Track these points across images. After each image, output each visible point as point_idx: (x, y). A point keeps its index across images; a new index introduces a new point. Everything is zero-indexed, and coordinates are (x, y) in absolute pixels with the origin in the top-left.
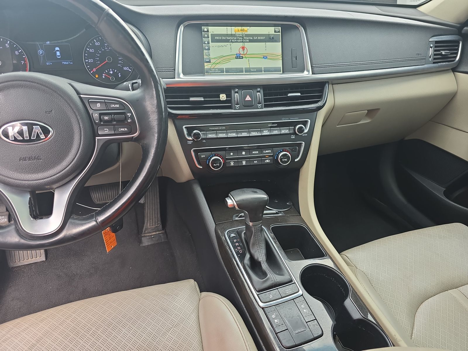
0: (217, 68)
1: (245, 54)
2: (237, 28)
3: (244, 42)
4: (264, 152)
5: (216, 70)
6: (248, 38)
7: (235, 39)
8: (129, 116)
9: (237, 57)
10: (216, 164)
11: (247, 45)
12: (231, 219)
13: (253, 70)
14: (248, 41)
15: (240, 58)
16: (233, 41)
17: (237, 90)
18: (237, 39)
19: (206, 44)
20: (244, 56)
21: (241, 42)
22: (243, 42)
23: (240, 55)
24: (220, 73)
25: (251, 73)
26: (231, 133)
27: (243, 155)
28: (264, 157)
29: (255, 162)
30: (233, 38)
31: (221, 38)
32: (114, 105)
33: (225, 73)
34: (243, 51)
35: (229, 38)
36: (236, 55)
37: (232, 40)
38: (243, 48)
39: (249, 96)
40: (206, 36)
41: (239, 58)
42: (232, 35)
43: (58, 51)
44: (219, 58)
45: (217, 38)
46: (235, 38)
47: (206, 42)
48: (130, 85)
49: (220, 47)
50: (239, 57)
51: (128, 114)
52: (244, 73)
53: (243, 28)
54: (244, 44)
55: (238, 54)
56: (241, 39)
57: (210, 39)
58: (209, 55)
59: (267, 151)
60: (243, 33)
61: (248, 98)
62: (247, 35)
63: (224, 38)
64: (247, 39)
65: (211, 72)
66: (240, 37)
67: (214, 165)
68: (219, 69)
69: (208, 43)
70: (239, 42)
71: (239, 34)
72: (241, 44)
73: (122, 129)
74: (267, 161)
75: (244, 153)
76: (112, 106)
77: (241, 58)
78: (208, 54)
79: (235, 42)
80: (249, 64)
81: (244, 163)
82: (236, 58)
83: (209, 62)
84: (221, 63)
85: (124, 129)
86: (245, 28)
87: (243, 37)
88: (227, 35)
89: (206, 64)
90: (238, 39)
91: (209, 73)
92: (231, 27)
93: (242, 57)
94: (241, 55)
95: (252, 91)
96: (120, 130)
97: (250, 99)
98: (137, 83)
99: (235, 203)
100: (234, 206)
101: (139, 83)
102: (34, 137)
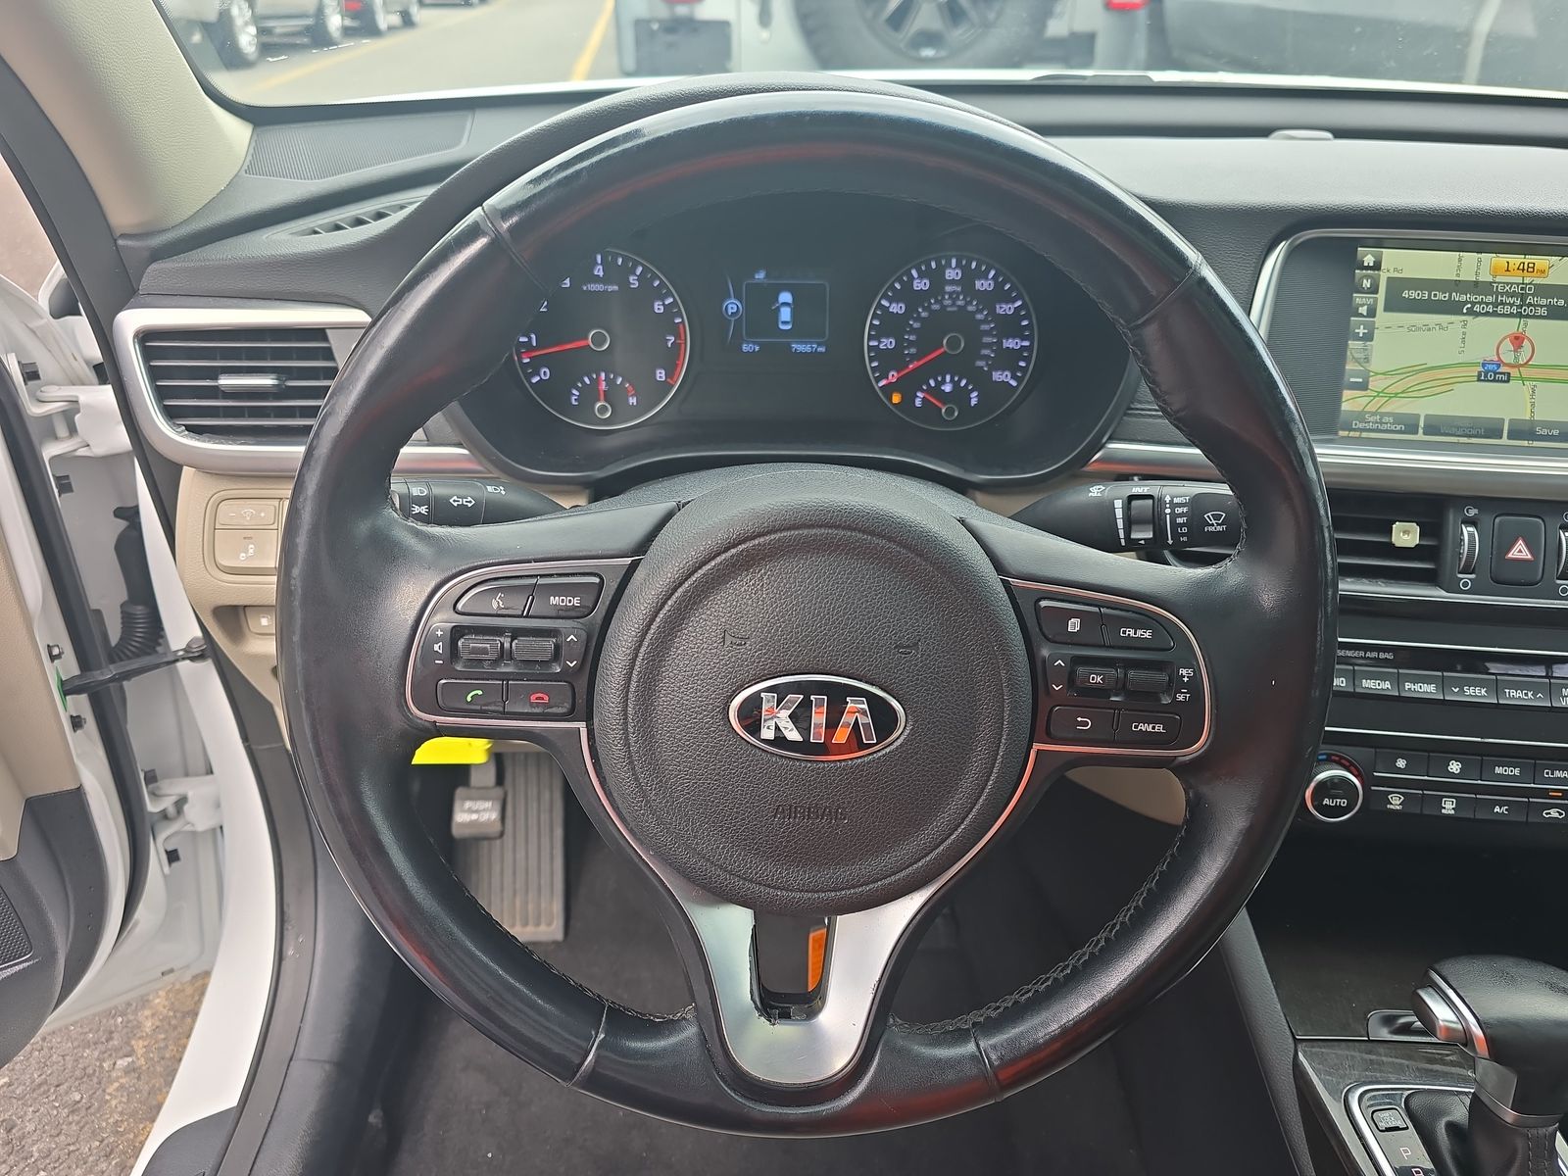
0: (1388, 414)
1: (1522, 365)
2: (1502, 260)
3: (1528, 316)
4: (1547, 773)
5: (1386, 419)
6: (1544, 302)
7: (1487, 304)
8: (1186, 679)
9: (1486, 376)
10: (1333, 797)
11: (1536, 329)
12: (1364, 1033)
13: (1545, 432)
14: (1543, 311)
15: (1498, 381)
16: (1477, 308)
17: (1473, 512)
18: (1496, 305)
19: (1363, 316)
20: (1514, 372)
21: (1511, 315)
22: (1520, 315)
23: (1499, 366)
24: (1400, 432)
25: (1536, 444)
26: (1416, 680)
27: (1453, 775)
28: (1544, 793)
29: (1497, 809)
30: (1479, 299)
31: (1430, 295)
32: (1132, 631)
33: (1420, 436)
34: (1516, 351)
35: (1463, 298)
36: (1484, 365)
37: (1473, 307)
38: (1517, 338)
39: (1524, 541)
40: (1367, 284)
41: (1494, 381)
42: (1476, 286)
43: (785, 304)
44: (1405, 376)
45: (1414, 294)
46: (1490, 299)
47: (1363, 310)
48: (1118, 504)
49: (1420, 329)
50: (1493, 373)
51: (1183, 672)
52: (1505, 441)
53: (1530, 259)
54: (1526, 325)
55: (1491, 362)
56: (1511, 305)
57: (1381, 296)
58: (1367, 360)
59: (1558, 774)
60: (1527, 281)
61: (1520, 551)
62: (1544, 290)
63: (1441, 296)
64: (1542, 306)
65: (1361, 426)
66: (1513, 295)
67: (1326, 801)
68: (1398, 418)
69: (1372, 313)
70: (1503, 315)
71: (1508, 284)
72: (1512, 325)
73: (1143, 727)
74: (1554, 813)
75: (1455, 767)
76: (1124, 632)
77: (1502, 381)
78: (1362, 356)
79: (1487, 314)
80: (1533, 404)
81: (1449, 807)
82: (1479, 380)
83: (1363, 386)
84: (1411, 394)
85: (1151, 726)
86: (1541, 261)
87: (1523, 297)
88: (1457, 285)
89: (1347, 394)
90: (1502, 303)
91: (1355, 430)
92: (1479, 255)
93: (1505, 378)
94: (1503, 369)
95: (1540, 521)
96: (1136, 727)
97: (1526, 555)
98: (1150, 497)
99: (1477, 1031)
100: (1467, 1039)
101: (1161, 500)
102: (841, 736)
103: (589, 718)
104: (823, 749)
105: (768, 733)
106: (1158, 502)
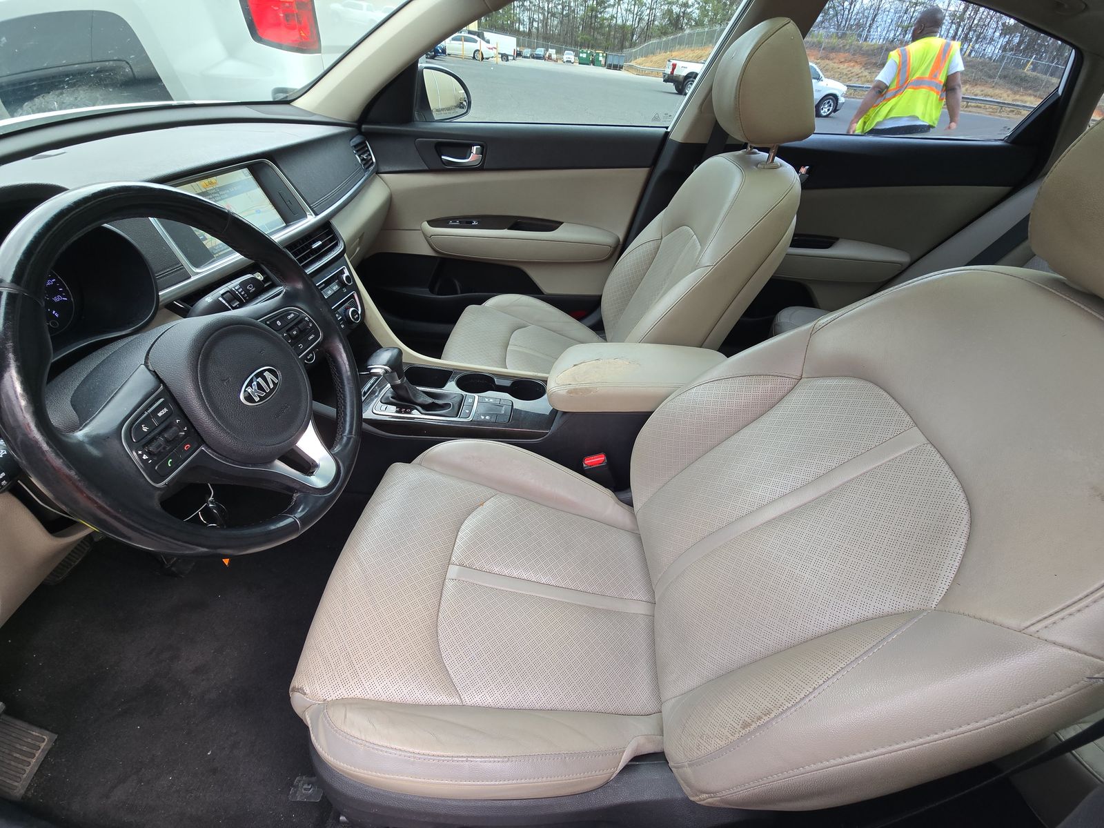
2: (203, 182)
48: (221, 299)
60: (214, 187)
98: (228, 292)
99: (387, 367)
100: (386, 371)
101: (231, 290)
102: (272, 386)
103: (203, 442)
104: (272, 390)
105: (257, 399)
106: (230, 292)
